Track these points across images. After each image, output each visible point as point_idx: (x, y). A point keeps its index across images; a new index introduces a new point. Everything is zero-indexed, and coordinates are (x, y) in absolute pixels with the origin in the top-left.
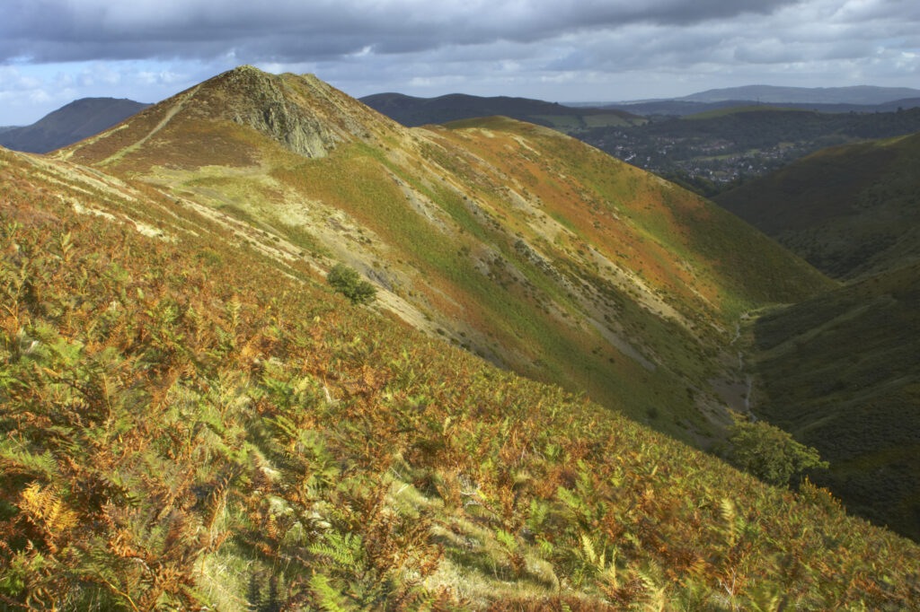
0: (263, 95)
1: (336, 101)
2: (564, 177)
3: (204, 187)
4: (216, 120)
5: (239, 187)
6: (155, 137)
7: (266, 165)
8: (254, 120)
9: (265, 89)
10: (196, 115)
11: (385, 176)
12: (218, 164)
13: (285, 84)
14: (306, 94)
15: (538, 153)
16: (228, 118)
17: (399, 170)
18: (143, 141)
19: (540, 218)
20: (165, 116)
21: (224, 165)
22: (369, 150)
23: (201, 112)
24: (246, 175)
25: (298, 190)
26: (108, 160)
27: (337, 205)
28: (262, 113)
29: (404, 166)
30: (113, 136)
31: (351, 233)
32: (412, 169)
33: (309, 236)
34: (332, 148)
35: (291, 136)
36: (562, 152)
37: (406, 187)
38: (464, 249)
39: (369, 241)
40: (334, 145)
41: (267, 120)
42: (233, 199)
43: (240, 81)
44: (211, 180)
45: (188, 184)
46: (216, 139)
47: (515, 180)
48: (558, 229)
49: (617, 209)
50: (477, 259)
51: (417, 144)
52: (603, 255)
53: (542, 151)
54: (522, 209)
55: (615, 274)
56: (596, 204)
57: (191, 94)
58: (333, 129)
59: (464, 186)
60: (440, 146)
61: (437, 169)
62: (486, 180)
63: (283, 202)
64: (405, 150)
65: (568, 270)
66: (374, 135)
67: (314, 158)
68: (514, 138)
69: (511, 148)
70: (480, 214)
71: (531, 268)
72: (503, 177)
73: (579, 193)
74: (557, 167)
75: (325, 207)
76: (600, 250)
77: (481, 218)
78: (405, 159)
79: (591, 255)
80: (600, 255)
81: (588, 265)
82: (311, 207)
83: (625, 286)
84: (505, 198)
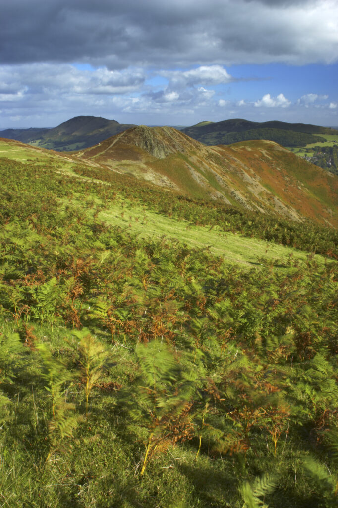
0: (146, 137)
1: (174, 137)
2: (279, 169)
3: (122, 167)
4: (129, 144)
5: (133, 167)
6: (110, 149)
7: (144, 160)
8: (142, 145)
9: (146, 134)
11: (185, 165)
12: (128, 160)
13: (155, 130)
14: (162, 135)
15: (270, 158)
16: (133, 144)
17: (192, 164)
18: (105, 151)
19: (255, 185)
21: (130, 160)
22: (182, 156)
24: (137, 163)
25: (152, 169)
26: (94, 157)
27: (165, 175)
28: (145, 142)
29: (195, 163)
30: (97, 148)
31: (167, 184)
32: (198, 164)
35: (153, 151)
36: (284, 158)
37: (192, 170)
38: (208, 192)
39: (173, 187)
40: (169, 154)
41: (146, 145)
42: (131, 171)
43: (139, 131)
44: (125, 165)
45: (118, 165)
46: (129, 151)
47: (251, 170)
48: (263, 190)
49: (303, 184)
50: (213, 196)
51: (206, 154)
52: (281, 202)
53: (273, 158)
54: (248, 181)
55: (282, 209)
56: (291, 182)
57: (122, 135)
58: (170, 148)
59: (221, 171)
60: (219, 154)
61: (210, 164)
62: (235, 169)
63: (146, 173)
64: (197, 156)
65: (253, 204)
66: (187, 150)
67: (160, 158)
68: (261, 151)
69: (257, 156)
70: (221, 181)
71: (235, 201)
72: (246, 168)
73: (284, 176)
74: (278, 165)
75: (161, 175)
76: (280, 200)
77: (221, 183)
78: (196, 160)
79: (274, 201)
80: (278, 201)
81: (270, 205)
82: (156, 175)
83: (285, 214)
84: (241, 177)
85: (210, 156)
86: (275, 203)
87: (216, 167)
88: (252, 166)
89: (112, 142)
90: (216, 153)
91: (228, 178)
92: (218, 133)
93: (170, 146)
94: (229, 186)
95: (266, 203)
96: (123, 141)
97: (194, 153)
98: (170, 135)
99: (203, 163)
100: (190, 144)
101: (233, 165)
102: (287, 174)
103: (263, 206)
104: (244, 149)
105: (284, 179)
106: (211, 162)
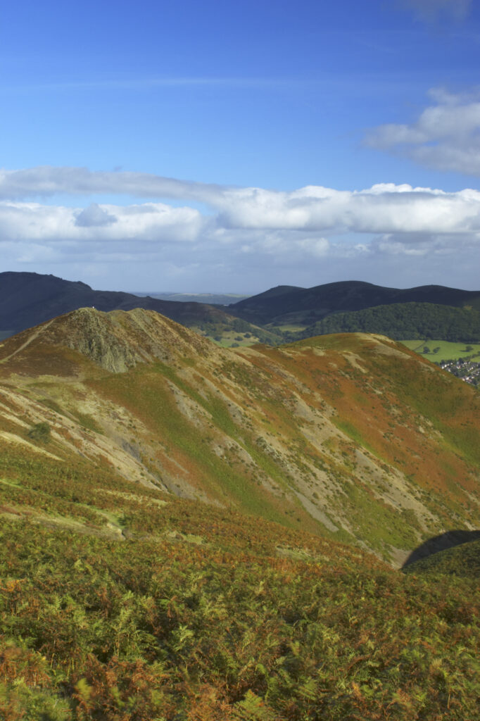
0: (90, 331)
2: (380, 393)
3: (37, 388)
4: (58, 345)
5: (59, 389)
6: (18, 354)
8: (82, 346)
10: (44, 341)
11: (165, 387)
12: (51, 374)
13: (113, 319)
14: (128, 326)
15: (364, 371)
16: (65, 344)
17: (181, 384)
18: (10, 357)
19: (318, 425)
20: (27, 341)
21: (55, 375)
22: (163, 367)
23: (49, 340)
24: (67, 382)
25: (97, 394)
27: (122, 404)
28: (87, 342)
29: (189, 381)
31: (124, 422)
32: (194, 383)
33: (93, 421)
34: (132, 366)
35: (103, 358)
36: (394, 371)
37: (180, 396)
38: (208, 438)
39: (134, 427)
40: (135, 364)
41: (90, 346)
42: (52, 397)
43: (78, 319)
44: (44, 384)
45: (29, 386)
46: (54, 358)
47: (317, 394)
48: (333, 435)
49: (430, 424)
50: (217, 445)
51: (220, 363)
52: (371, 458)
53: (370, 369)
54: (303, 417)
55: (371, 473)
56: (403, 419)
57: (46, 326)
58: (139, 353)
59: (245, 396)
60: (248, 363)
61: (223, 383)
62: (278, 393)
63: (84, 400)
64: (197, 369)
65: (304, 461)
66: (174, 357)
67: (116, 372)
68: (346, 357)
69: (335, 365)
70: (238, 417)
71: (264, 456)
72: (306, 391)
73: (390, 408)
74: (378, 384)
75: (112, 405)
76: (371, 454)
77: (238, 420)
78: (191, 376)
79: (355, 457)
80: (365, 457)
81: (346, 464)
82: (102, 404)
83: (376, 482)
84: (290, 408)
85: (228, 368)
86: (356, 460)
87: (236, 390)
88: (318, 388)
89: (24, 341)
90: (244, 360)
91: (256, 412)
93: (140, 349)
94: (255, 427)
95: (337, 461)
96: (46, 338)
97: (191, 362)
98: (143, 328)
99: (207, 381)
100: (186, 344)
101: (277, 386)
102: (398, 403)
103: (326, 466)
104: (309, 352)
105: (388, 413)
106: (226, 380)
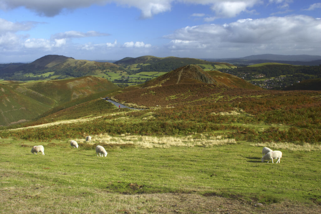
0: (199, 73)
4: (191, 78)
6: (180, 82)
10: (186, 77)
15: (234, 83)
41: (202, 78)
57: (182, 71)
92: (138, 64)
96: (185, 75)
104: (219, 77)
